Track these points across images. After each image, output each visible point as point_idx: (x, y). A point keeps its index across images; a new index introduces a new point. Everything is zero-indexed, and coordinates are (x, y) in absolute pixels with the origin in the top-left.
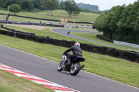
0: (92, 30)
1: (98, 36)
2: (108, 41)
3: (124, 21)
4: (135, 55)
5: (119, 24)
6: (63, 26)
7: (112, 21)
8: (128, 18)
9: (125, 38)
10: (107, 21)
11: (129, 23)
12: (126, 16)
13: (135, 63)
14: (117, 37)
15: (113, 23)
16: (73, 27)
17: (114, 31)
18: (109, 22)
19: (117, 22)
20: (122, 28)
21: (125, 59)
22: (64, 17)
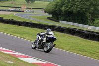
0: (44, 14)
1: (49, 18)
2: (56, 21)
3: (67, 7)
4: (74, 30)
5: (63, 9)
6: (23, 12)
7: (58, 7)
8: (70, 4)
9: (68, 19)
10: (55, 7)
11: (70, 8)
12: (68, 3)
13: (75, 36)
14: (62, 18)
15: (59, 8)
16: (30, 12)
17: (60, 14)
18: (56, 8)
19: (62, 7)
20: (66, 11)
21: (68, 33)
22: (24, 5)
